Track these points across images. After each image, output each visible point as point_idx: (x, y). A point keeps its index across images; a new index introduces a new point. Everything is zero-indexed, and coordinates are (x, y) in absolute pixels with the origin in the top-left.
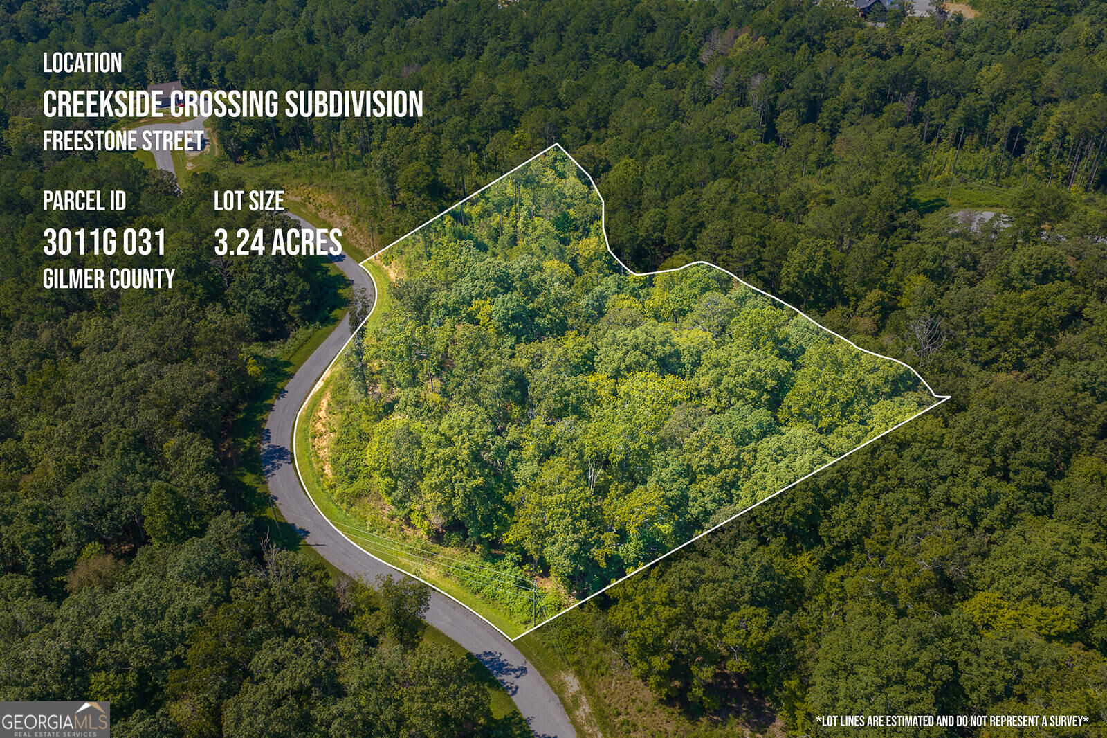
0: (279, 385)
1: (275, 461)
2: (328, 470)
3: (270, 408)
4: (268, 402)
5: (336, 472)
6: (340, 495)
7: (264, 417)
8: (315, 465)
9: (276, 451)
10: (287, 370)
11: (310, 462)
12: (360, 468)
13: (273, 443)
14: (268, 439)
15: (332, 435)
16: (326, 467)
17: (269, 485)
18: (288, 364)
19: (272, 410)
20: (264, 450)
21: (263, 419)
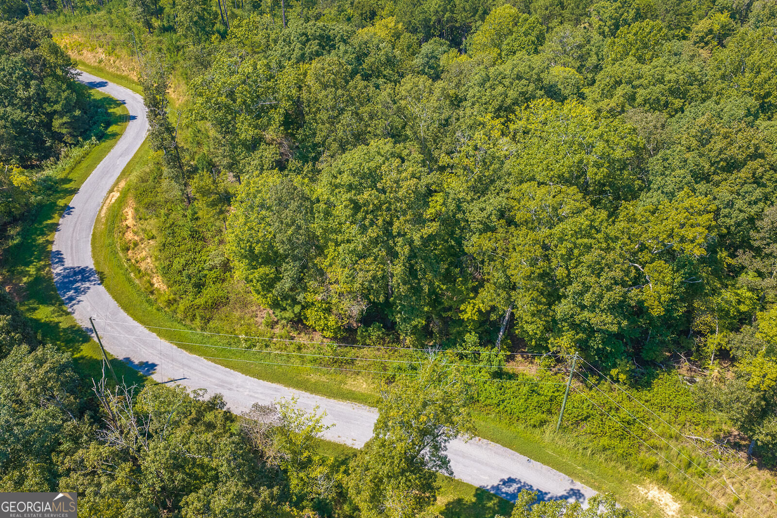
0: (61, 203)
1: (78, 285)
2: (158, 283)
3: (55, 228)
4: (49, 222)
5: (169, 283)
6: (187, 310)
7: (49, 238)
8: (137, 282)
9: (75, 274)
10: (67, 186)
11: (129, 280)
12: (206, 272)
13: (68, 263)
14: (61, 261)
15: (152, 242)
16: (154, 280)
17: (77, 315)
18: (67, 180)
19: (57, 230)
20: (58, 274)
21: (47, 241)
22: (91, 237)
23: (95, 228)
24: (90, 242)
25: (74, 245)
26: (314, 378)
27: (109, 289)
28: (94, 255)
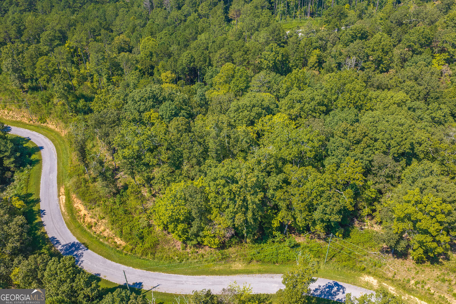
0: (35, 208)
1: (75, 253)
3: (42, 224)
4: (36, 221)
5: (127, 240)
7: (42, 231)
8: (106, 243)
9: (71, 247)
10: (32, 198)
11: (101, 243)
12: (141, 230)
13: (63, 242)
14: (58, 242)
17: (85, 269)
18: (29, 195)
19: (44, 225)
20: (61, 250)
21: (43, 233)
22: (65, 225)
23: (64, 219)
24: (67, 228)
25: (59, 231)
26: (217, 268)
27: (93, 251)
28: (74, 234)
